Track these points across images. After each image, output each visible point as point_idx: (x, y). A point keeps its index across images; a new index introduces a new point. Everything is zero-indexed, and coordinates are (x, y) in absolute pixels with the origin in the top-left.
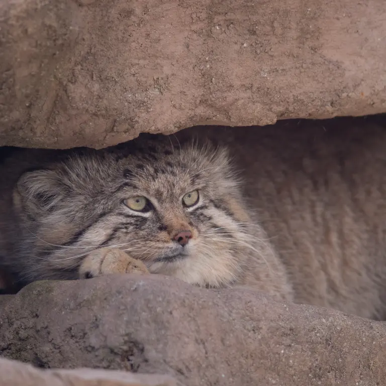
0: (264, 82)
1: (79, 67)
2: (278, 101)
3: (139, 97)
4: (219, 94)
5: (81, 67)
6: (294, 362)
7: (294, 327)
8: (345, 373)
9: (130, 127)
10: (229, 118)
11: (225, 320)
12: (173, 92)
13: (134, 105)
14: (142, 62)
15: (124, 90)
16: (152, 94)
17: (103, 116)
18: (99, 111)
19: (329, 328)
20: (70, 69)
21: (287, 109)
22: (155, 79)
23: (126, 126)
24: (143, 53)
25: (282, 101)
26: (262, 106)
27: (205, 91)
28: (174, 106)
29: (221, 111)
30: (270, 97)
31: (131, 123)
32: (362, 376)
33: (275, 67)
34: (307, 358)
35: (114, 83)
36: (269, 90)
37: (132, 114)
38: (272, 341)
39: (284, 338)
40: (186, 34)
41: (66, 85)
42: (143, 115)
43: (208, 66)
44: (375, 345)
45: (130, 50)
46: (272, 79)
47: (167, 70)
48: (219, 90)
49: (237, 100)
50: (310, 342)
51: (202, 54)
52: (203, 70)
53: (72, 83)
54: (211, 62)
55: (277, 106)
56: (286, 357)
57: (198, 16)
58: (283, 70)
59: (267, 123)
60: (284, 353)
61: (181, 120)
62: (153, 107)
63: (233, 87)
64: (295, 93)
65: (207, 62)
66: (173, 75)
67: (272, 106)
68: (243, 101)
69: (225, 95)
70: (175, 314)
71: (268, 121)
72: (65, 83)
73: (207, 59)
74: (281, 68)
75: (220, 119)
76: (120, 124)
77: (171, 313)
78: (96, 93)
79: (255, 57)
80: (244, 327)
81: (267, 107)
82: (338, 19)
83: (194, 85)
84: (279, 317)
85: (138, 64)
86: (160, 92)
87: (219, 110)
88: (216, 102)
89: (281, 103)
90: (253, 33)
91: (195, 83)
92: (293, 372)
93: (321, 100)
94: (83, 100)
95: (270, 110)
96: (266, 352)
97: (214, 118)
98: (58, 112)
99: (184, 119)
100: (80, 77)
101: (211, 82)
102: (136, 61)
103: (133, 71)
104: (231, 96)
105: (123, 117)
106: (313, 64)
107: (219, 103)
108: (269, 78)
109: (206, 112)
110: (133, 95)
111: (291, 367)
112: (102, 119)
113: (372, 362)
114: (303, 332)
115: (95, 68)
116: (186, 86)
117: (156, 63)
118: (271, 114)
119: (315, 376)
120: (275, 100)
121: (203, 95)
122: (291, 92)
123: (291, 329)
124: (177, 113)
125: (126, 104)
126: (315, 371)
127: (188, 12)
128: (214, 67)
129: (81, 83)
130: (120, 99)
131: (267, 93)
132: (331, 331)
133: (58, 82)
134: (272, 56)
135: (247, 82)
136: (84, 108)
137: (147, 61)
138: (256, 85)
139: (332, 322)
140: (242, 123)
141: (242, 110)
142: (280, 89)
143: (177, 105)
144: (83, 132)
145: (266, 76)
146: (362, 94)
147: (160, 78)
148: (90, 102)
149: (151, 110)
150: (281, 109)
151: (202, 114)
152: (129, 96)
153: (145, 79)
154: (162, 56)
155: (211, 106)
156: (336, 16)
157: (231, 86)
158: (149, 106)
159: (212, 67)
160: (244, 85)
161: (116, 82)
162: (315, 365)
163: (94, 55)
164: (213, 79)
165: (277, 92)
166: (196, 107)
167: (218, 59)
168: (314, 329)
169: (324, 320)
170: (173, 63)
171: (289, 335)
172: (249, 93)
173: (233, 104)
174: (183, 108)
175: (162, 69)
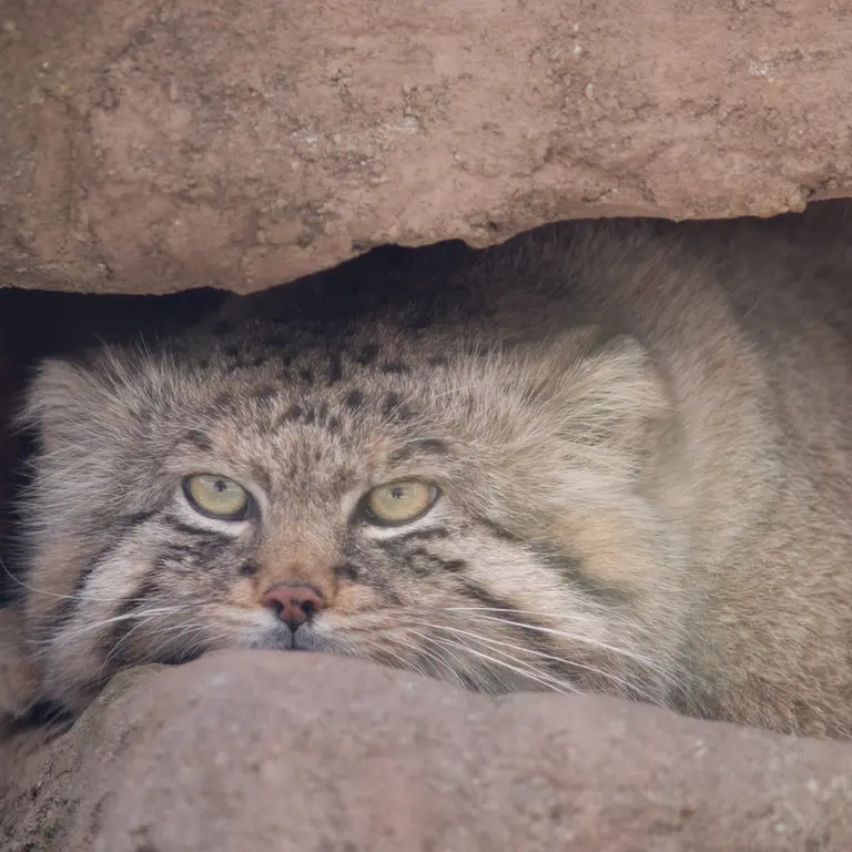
0: (758, 90)
1: (126, 63)
2: (800, 143)
3: (345, 142)
4: (606, 129)
5: (133, 64)
7: (696, 805)
9: (308, 230)
10: (650, 197)
11: (446, 788)
12: (461, 128)
13: (326, 168)
14: (362, 42)
15: (291, 126)
16: (391, 132)
17: (212, 202)
18: (194, 186)
19: (827, 808)
20: (92, 71)
21: (830, 167)
22: (407, 89)
23: (297, 228)
24: (365, 18)
25: (814, 147)
26: (749, 160)
27: (564, 120)
28: (463, 167)
29: (622, 177)
30: (777, 133)
31: (311, 219)
33: (796, 46)
35: (256, 105)
36: (773, 113)
37: (315, 194)
41: (89, 115)
42: (356, 194)
43: (578, 49)
45: (320, 11)
46: (781, 82)
47: (446, 63)
48: (605, 117)
49: (664, 144)
51: (562, 16)
52: (558, 60)
53: (106, 109)
54: (587, 38)
55: (800, 161)
58: (820, 54)
59: (772, 208)
61: (488, 207)
62: (390, 170)
63: (655, 106)
65: (573, 37)
66: (462, 77)
67: (784, 159)
68: (683, 147)
69: (626, 131)
70: (271, 771)
71: (775, 205)
72: (83, 109)
73: (576, 28)
74: (813, 49)
75: (621, 200)
76: (274, 222)
77: (256, 768)
78: (175, 137)
79: (732, 19)
80: (520, 809)
81: (768, 163)
83: (529, 104)
84: (654, 777)
85: (353, 49)
86: (421, 126)
87: (616, 173)
88: (598, 150)
89: (810, 150)
91: (530, 99)
94: (140, 158)
95: (776, 171)
97: (604, 198)
98: (86, 190)
99: (498, 203)
100: (129, 91)
101: (584, 95)
102: (346, 41)
103: (333, 68)
104: (645, 134)
105: (281, 202)
107: (609, 156)
108: (771, 80)
109: (572, 182)
110: (327, 137)
112: (206, 210)
114: (725, 822)
115: (181, 63)
116: (500, 107)
117: (410, 45)
118: (778, 184)
120: (789, 144)
121: (556, 133)
122: (842, 117)
123: (686, 813)
124: (476, 187)
125: (295, 164)
128: (593, 50)
129: (134, 110)
130: (274, 152)
131: (765, 121)
133: (63, 108)
134: (788, 15)
135: (700, 93)
136: (143, 181)
137: (382, 39)
138: (730, 100)
139: (839, 791)
140: (696, 211)
141: (682, 174)
142: (808, 109)
143: (472, 164)
144: (164, 247)
145: (763, 72)
147: (420, 89)
148: (160, 162)
149: (383, 179)
150: (810, 167)
151: (559, 187)
152: (310, 140)
153: (373, 92)
154: (431, 25)
155: (588, 163)
157: (649, 105)
158: (377, 168)
159: (587, 52)
160: (690, 101)
161: (264, 104)
163: (172, 28)
164: (590, 86)
165: (795, 120)
166: (536, 169)
167: (607, 28)
168: (770, 810)
169: (813, 786)
170: (468, 43)
171: (679, 828)
172: (708, 125)
173: (654, 156)
174: (491, 171)
175: (430, 63)
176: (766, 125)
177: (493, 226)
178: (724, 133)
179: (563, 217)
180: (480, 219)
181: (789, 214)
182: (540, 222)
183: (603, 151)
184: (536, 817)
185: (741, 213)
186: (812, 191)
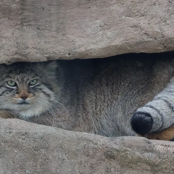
0: (41, 46)
2: (46, 53)
4: (23, 50)
6: (25, 145)
7: (27, 132)
8: (49, 150)
10: (28, 59)
12: (5, 50)
19: (44, 133)
21: (50, 56)
26: (40, 55)
27: (18, 49)
28: (5, 54)
30: (44, 51)
32: (57, 151)
33: (46, 41)
34: (31, 144)
38: (17, 137)
39: (22, 136)
40: (13, 29)
44: (66, 140)
46: (44, 45)
47: (4, 42)
49: (30, 52)
50: (34, 138)
51: (18, 36)
52: (17, 42)
55: (46, 55)
56: (22, 143)
57: (17, 23)
60: (21, 142)
63: (29, 48)
64: (53, 50)
66: (5, 44)
68: (32, 53)
69: (25, 51)
71: (43, 60)
74: (48, 41)
75: (24, 59)
82: (72, 24)
87: (24, 56)
89: (48, 54)
90: (39, 29)
91: (14, 46)
92: (25, 148)
93: (64, 53)
95: (43, 56)
96: (13, 141)
97: (22, 59)
99: (9, 59)
104: (27, 51)
106: (62, 40)
107: (23, 54)
109: (19, 57)
111: (24, 146)
113: (63, 146)
116: (10, 47)
118: (44, 58)
119: (35, 150)
121: (17, 51)
123: (26, 133)
126: (35, 148)
127: (13, 21)
132: (44, 134)
134: (45, 37)
135: (34, 46)
138: (38, 47)
139: (45, 131)
141: (32, 56)
142: (47, 48)
145: (42, 44)
146: (81, 51)
150: (48, 56)
151: (17, 57)
154: (2, 37)
155: (20, 54)
156: (72, 23)
159: (21, 41)
162: (35, 146)
164: (21, 45)
165: (46, 50)
166: (14, 55)
167: (23, 38)
168: (37, 133)
169: (42, 130)
170: (6, 39)
171: (25, 135)
172: (35, 50)
173: (29, 54)
174: (8, 55)
175: (2, 42)
176: (42, 50)
177: (9, 62)
178: (37, 51)
179: (18, 61)
180: (7, 61)
181: (45, 61)
182: (15, 62)
183: (22, 53)
184: (7, 133)
185: (39, 61)
186: (48, 59)
